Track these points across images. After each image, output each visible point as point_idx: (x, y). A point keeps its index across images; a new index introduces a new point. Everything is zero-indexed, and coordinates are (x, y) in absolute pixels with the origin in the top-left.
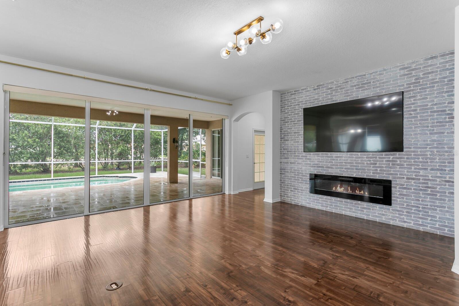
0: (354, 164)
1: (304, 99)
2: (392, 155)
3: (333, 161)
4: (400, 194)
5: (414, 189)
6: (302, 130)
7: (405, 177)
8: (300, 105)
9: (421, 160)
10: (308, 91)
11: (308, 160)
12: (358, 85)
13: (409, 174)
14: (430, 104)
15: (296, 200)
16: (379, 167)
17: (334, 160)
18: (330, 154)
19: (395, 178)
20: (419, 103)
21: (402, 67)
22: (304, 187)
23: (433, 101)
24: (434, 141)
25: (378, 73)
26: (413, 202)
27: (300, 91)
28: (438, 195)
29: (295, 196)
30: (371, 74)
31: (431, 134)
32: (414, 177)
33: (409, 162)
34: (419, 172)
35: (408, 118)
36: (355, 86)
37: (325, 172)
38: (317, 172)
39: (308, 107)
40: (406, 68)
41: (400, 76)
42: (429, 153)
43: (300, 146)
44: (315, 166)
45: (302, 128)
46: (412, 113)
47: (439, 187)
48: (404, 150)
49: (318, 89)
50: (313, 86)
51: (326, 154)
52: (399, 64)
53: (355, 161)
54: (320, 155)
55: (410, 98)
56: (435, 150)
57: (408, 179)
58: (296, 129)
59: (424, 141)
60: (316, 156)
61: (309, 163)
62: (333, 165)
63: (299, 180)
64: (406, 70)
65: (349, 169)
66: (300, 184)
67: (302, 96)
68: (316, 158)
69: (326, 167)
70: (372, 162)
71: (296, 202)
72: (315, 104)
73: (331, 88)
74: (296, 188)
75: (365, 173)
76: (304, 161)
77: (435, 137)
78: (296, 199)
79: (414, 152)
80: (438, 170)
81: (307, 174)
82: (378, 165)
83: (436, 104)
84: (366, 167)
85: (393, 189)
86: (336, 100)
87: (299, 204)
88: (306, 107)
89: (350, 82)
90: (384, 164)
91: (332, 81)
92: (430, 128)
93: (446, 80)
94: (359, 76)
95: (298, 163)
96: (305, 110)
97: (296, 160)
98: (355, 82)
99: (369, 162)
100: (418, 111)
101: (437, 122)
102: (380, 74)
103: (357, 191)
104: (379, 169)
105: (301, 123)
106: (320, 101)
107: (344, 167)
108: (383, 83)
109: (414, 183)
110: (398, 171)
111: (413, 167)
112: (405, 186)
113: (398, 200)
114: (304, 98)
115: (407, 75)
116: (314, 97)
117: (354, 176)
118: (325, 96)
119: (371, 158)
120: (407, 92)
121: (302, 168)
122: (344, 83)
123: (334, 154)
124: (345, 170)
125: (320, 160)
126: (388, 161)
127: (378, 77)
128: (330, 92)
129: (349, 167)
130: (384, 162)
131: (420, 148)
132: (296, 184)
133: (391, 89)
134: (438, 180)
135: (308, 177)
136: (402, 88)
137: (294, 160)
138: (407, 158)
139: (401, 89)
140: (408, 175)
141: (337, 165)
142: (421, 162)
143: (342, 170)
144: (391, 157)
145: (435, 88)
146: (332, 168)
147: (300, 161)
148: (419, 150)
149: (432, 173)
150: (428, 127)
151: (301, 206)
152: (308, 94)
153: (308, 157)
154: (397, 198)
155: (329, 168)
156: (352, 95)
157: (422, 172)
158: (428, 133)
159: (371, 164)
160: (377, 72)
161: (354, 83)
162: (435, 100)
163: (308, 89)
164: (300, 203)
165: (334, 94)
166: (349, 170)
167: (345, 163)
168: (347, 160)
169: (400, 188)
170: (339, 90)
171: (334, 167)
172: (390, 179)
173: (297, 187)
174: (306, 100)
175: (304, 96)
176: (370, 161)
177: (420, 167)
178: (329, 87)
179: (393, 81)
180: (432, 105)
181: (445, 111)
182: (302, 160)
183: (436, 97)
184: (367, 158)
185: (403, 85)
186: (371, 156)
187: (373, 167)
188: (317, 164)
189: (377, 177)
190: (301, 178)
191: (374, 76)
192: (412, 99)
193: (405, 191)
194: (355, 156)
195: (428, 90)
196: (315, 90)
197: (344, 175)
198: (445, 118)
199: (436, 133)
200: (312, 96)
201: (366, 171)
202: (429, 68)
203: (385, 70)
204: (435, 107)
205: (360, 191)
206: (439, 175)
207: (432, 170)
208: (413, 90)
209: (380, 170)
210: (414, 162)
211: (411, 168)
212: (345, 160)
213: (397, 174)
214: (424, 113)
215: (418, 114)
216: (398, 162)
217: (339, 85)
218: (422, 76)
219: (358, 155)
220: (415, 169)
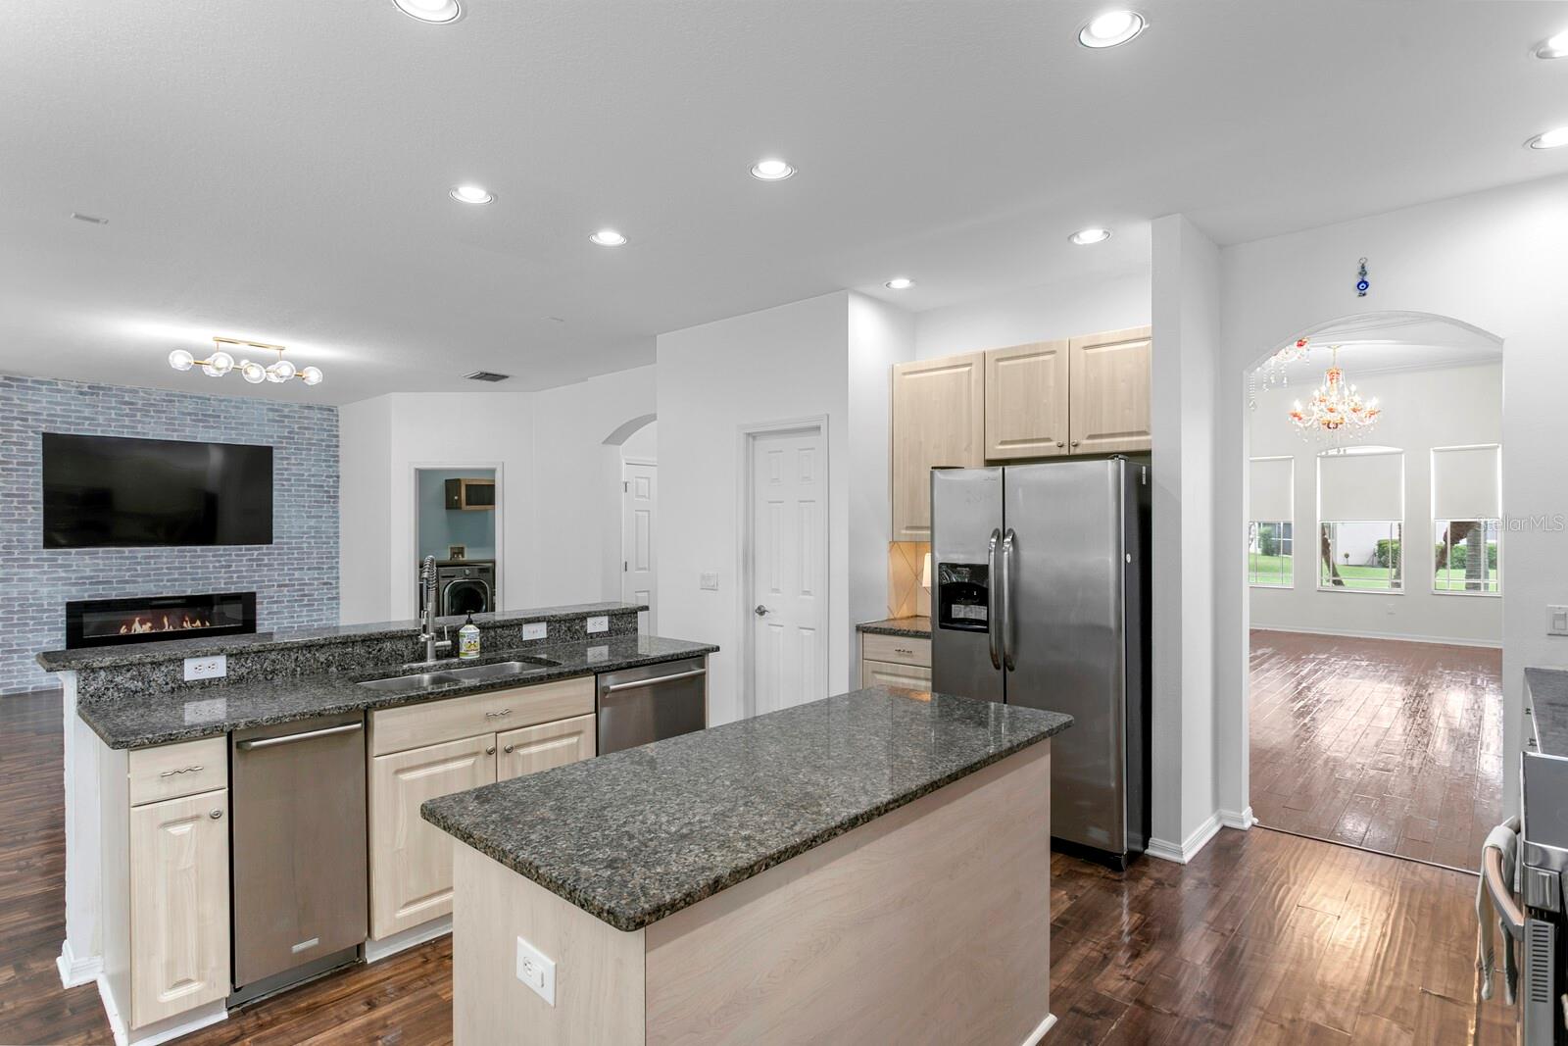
0: (188, 570)
1: (45, 408)
2: (256, 549)
3: (139, 568)
4: (269, 613)
5: (288, 601)
6: (37, 490)
7: (275, 584)
8: (30, 422)
9: (296, 555)
10: (59, 391)
11: (60, 570)
12: (196, 415)
13: (281, 579)
14: (306, 474)
15: (15, 681)
16: (234, 572)
17: (139, 563)
18: (130, 552)
19: (261, 587)
20: (294, 469)
21: (270, 406)
22: (45, 641)
23: (310, 470)
24: (310, 527)
25: (233, 404)
26: (285, 621)
27: (29, 384)
28: (316, 603)
29: (9, 671)
30: (221, 401)
31: (308, 517)
32: (287, 582)
33: (282, 560)
34: (294, 575)
35: (279, 490)
36: (190, 414)
37: (114, 593)
38: (89, 596)
39: (59, 433)
40: (277, 411)
41: (269, 420)
42: (305, 545)
43: (31, 532)
44: (84, 583)
45: (37, 483)
46: (285, 483)
47: (316, 593)
48: (274, 541)
49: (92, 394)
50: (75, 384)
51: (118, 552)
52: (266, 401)
53: (190, 562)
54: (100, 555)
55: (282, 459)
56: (313, 541)
57: (279, 586)
58: (15, 487)
59: (300, 527)
60: (87, 557)
61: (64, 575)
62: (138, 576)
63: (26, 624)
64: (277, 414)
65: (176, 580)
66: (30, 635)
67: (34, 398)
68: (87, 561)
69: (118, 582)
70: (224, 563)
71: (15, 686)
72: (82, 430)
73: (132, 404)
74: (15, 647)
75: (210, 584)
76: (45, 573)
77: (312, 523)
78: (16, 677)
79: (287, 543)
80: (315, 569)
81: (56, 604)
82: (233, 569)
83: (313, 476)
84: (210, 573)
85: (258, 607)
86: (144, 434)
87: (26, 688)
88: (52, 431)
89: (177, 404)
90: (244, 566)
91: (135, 387)
92: (306, 509)
93: (324, 444)
94: (199, 398)
95: (21, 580)
96: (48, 439)
97: (16, 570)
98: (190, 406)
99: (217, 564)
100: (293, 482)
101: (315, 502)
102: (237, 407)
103: (185, 624)
104: (235, 575)
105: (33, 471)
106: (99, 425)
107: (165, 578)
108: (242, 424)
109: (288, 591)
110: (266, 576)
111: (286, 568)
112: (275, 599)
113: (266, 622)
114: (44, 405)
115: (277, 421)
116: (79, 411)
117: (189, 593)
118: (113, 416)
119: (221, 556)
120: (277, 448)
121: (36, 591)
122: (164, 401)
123: (139, 552)
124: (169, 584)
125: (101, 567)
126: (250, 560)
127: (233, 410)
128: (128, 411)
129: (176, 576)
130: (244, 563)
131: (295, 538)
132: (15, 638)
133: (254, 437)
134: (316, 583)
135: (59, 613)
136: (271, 440)
137: (7, 570)
138: (279, 554)
139: (269, 442)
140: (279, 581)
141: (149, 575)
142: (296, 559)
143: (161, 584)
144: (256, 553)
145: (312, 452)
146: (135, 582)
147: (30, 573)
148: (294, 541)
149: (308, 575)
150: (304, 506)
151: (33, 693)
152: (59, 398)
153: (60, 562)
154: (264, 619)
155: (127, 582)
156: (183, 431)
157: (297, 574)
158: (305, 515)
159: (222, 567)
160: (231, 401)
161: (186, 407)
162: (313, 469)
163: (60, 387)
164: (31, 686)
165: (138, 418)
166: (177, 583)
167: (167, 568)
168: (171, 563)
169: (268, 603)
170: (152, 413)
171: (140, 579)
172: (254, 590)
173: (18, 645)
174: (53, 412)
175: (44, 400)
176: (220, 561)
177: (296, 566)
178: (127, 399)
179: (258, 425)
180: (309, 475)
181: (322, 486)
182: (37, 570)
183: (314, 465)
184: (213, 556)
185: (272, 437)
186: (221, 552)
187: (225, 573)
188: (92, 577)
189: (233, 590)
190: (33, 618)
191: (226, 406)
192: (285, 462)
193: (275, 606)
194: (189, 554)
195: (304, 452)
196: (82, 393)
197: (164, 595)
198: (323, 497)
199: (314, 517)
200: (73, 407)
201: (213, 581)
202: (306, 421)
203: (244, 402)
204: (312, 479)
205: (193, 621)
206: (316, 576)
207: (309, 569)
208: (286, 448)
209: (238, 577)
210: (288, 559)
211: (283, 569)
212: (167, 563)
213: (264, 581)
214: (299, 486)
215: (292, 485)
216: (266, 562)
217: (153, 402)
218: (297, 430)
219: (196, 551)
220: (289, 569)
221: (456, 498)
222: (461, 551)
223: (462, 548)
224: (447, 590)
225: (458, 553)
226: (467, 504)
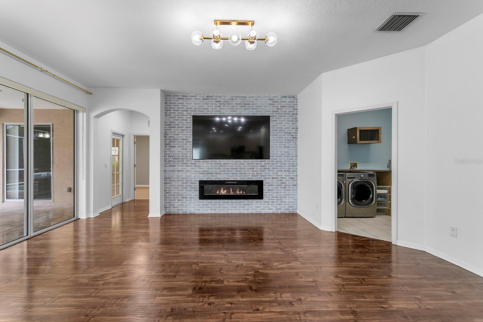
0: (238, 170)
1: (193, 106)
2: (263, 161)
3: (222, 168)
4: (268, 190)
5: (276, 185)
6: (191, 137)
7: (271, 177)
8: (189, 112)
9: (279, 165)
10: (197, 99)
11: (197, 168)
12: (241, 104)
13: (273, 175)
14: (284, 127)
15: (184, 209)
16: (255, 171)
17: (222, 166)
18: (219, 161)
19: (265, 178)
20: (279, 126)
21: (269, 98)
22: (193, 195)
23: (285, 126)
24: (285, 152)
25: (255, 98)
26: (275, 194)
27: (189, 97)
28: (287, 187)
29: (183, 205)
30: (250, 97)
31: (284, 147)
32: (276, 177)
33: (273, 166)
34: (278, 173)
35: (272, 135)
36: (239, 104)
37: (214, 178)
38: (206, 179)
39: (197, 115)
40: (272, 100)
41: (268, 104)
42: (283, 160)
43: (189, 153)
44: (204, 173)
45: (191, 135)
46: (275, 132)
47: (288, 182)
48: (271, 158)
49: (207, 99)
50: (202, 96)
51: (215, 161)
52: (267, 96)
53: (239, 166)
54: (209, 162)
55: (274, 121)
56: (286, 158)
57: (272, 178)
58: (184, 136)
59: (281, 152)
60: (205, 163)
61: (198, 170)
62: (221, 171)
63: (187, 188)
64: (271, 101)
65: (234, 173)
66: (188, 192)
67: (190, 102)
68: (205, 165)
69: (215, 173)
70: (251, 167)
71: (184, 211)
72: (204, 113)
73: (219, 102)
74: (184, 196)
75: (246, 176)
76: (193, 169)
77: (286, 150)
78: (185, 207)
79: (276, 159)
80: (287, 171)
81: (196, 181)
82: (255, 170)
83: (286, 128)
84: (247, 171)
85: (264, 187)
86: (224, 113)
87: (187, 212)
88: (195, 115)
89: (235, 100)
90: (259, 169)
91: (221, 95)
92: (284, 143)
93: (291, 113)
94: (243, 97)
95: (186, 171)
96: (194, 117)
97: (185, 167)
98: (239, 101)
99: (249, 168)
100: (278, 131)
101: (287, 140)
102: (256, 100)
103: (237, 192)
104: (255, 173)
105: (190, 130)
106: (209, 111)
107: (231, 172)
108: (258, 107)
109: (276, 181)
110: (267, 173)
111: (275, 170)
112: (271, 184)
113: (267, 194)
114: (193, 105)
115: (272, 104)
116: (203, 106)
117: (238, 179)
118: (214, 107)
119: (250, 164)
120: (272, 117)
121: (190, 175)
122: (230, 99)
123: (222, 161)
124: (232, 175)
125: (210, 167)
126: (261, 166)
127: (255, 101)
128: (218, 105)
129: (234, 172)
130: (259, 167)
131: (279, 156)
132: (184, 193)
133: (263, 112)
134: (287, 177)
135: (197, 184)
136: (269, 113)
137: (182, 167)
138: (272, 164)
139: (269, 114)
140: (272, 176)
141: (225, 171)
142: (279, 166)
143: (229, 175)
144: (263, 163)
145: (286, 117)
146: (220, 174)
147: (189, 169)
148: (278, 158)
149: (284, 173)
150: (283, 142)
151: (189, 214)
152: (197, 101)
153: (197, 165)
154: (266, 193)
155: (218, 174)
156: (237, 111)
157: (280, 173)
158: (283, 146)
159: (250, 169)
160: (254, 97)
161: (238, 101)
162: (286, 125)
163: (198, 97)
164: (189, 211)
165: (222, 107)
166: (234, 175)
167: (231, 169)
168: (233, 166)
169: (268, 185)
170: (226, 105)
171: (222, 173)
172: (262, 179)
173: (185, 195)
174: (195, 107)
175: (193, 103)
176: (250, 166)
177: (279, 170)
178: (218, 100)
179: (264, 106)
180: (285, 128)
181: (290, 133)
182: (191, 168)
183: (287, 123)
184: (247, 164)
185: (270, 111)
186: (250, 162)
187: (252, 171)
188: (206, 171)
189: (255, 179)
190: (189, 186)
191: (252, 99)
192: (275, 122)
193: (271, 187)
194: (239, 163)
195: (283, 118)
196: (204, 99)
197: (230, 180)
198: (291, 138)
199: (287, 147)
200: (201, 105)
201: (247, 174)
202: (283, 103)
203: (259, 97)
204: (286, 130)
205: (240, 191)
206: (288, 174)
207: (285, 171)
208: (275, 116)
209: (256, 173)
210: (276, 166)
211: (274, 171)
212: (231, 167)
213: (266, 176)
214: (281, 133)
215: (278, 133)
216: (267, 167)
217: (226, 100)
218: (280, 108)
219: (241, 162)
220: (276, 171)
221: (354, 137)
222: (355, 165)
223: (356, 164)
224: (350, 185)
225: (354, 166)
226: (360, 140)
